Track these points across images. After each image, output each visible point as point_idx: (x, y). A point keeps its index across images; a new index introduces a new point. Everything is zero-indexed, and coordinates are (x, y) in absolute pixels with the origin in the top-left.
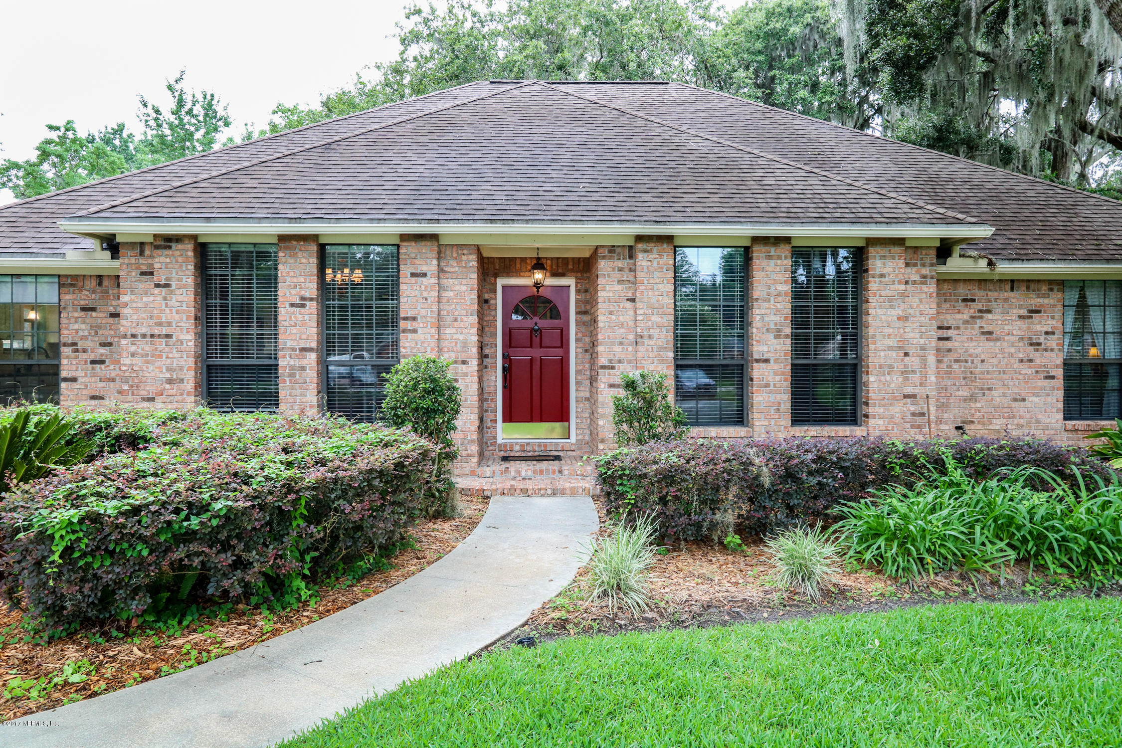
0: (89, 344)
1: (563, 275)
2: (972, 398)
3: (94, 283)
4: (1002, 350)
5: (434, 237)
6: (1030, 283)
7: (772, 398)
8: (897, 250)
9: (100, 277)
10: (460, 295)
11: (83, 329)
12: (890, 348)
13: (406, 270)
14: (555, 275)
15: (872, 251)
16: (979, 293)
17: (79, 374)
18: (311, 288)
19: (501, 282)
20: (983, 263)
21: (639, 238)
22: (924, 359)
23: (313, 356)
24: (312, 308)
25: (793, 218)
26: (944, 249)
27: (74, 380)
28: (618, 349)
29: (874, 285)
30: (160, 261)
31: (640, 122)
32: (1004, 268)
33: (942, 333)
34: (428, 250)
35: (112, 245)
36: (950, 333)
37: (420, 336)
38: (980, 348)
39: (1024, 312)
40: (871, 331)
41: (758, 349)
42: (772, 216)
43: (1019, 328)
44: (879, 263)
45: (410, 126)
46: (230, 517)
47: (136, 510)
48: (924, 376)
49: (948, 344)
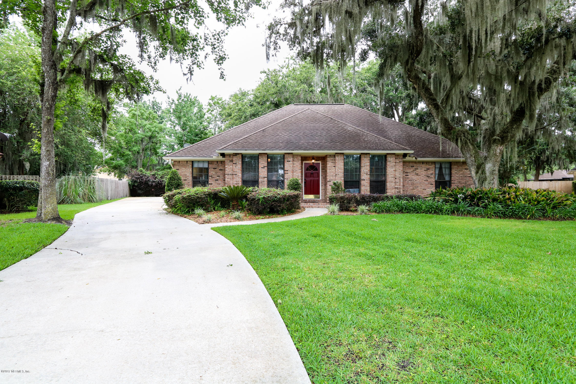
0: (215, 176)
1: (318, 161)
2: (413, 189)
3: (216, 163)
4: (420, 178)
5: (292, 153)
6: (427, 163)
7: (366, 188)
8: (393, 155)
9: (217, 162)
10: (297, 166)
11: (214, 173)
12: (392, 177)
13: (286, 160)
14: (316, 160)
15: (388, 156)
16: (415, 165)
17: (213, 183)
18: (266, 164)
19: (304, 162)
20: (414, 158)
21: (336, 153)
22: (400, 180)
23: (266, 179)
24: (266, 168)
25: (370, 149)
26: (405, 155)
27: (212, 184)
28: (331, 177)
29: (388, 163)
30: (235, 158)
31: (336, 122)
32: (419, 159)
33: (406, 174)
34: (290, 156)
35: (223, 155)
36: (408, 174)
37: (289, 174)
38: (415, 177)
39: (426, 169)
40: (388, 173)
41: (363, 177)
42: (365, 149)
43: (424, 173)
44: (389, 158)
47: (269, 197)
48: (400, 183)
49: (408, 177)
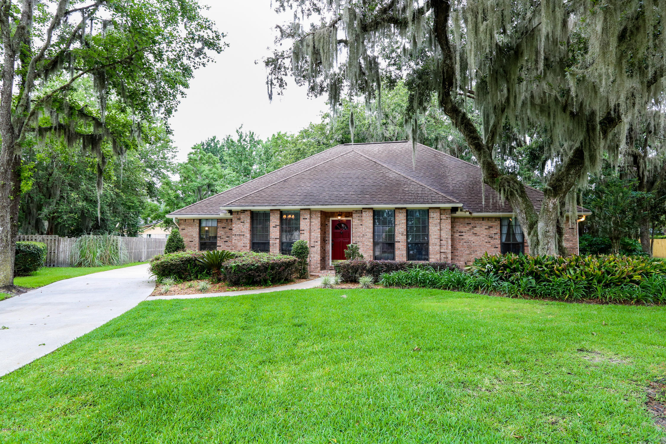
0: (224, 237)
1: (348, 217)
2: (470, 254)
3: (226, 221)
4: (480, 239)
5: (309, 209)
6: (489, 218)
7: (401, 252)
8: (438, 210)
9: (227, 219)
10: (316, 224)
11: (223, 233)
12: (436, 238)
13: (302, 217)
14: (346, 217)
15: (430, 211)
16: (472, 222)
17: (221, 245)
18: (278, 223)
19: (331, 219)
20: (468, 213)
21: (363, 208)
22: (447, 242)
23: (278, 240)
24: (278, 228)
25: (405, 202)
26: (454, 210)
27: (220, 246)
28: (358, 238)
29: (430, 220)
30: (242, 216)
32: (475, 214)
33: (460, 234)
34: (308, 212)
35: (231, 212)
36: (463, 234)
37: (305, 235)
38: (473, 238)
39: (487, 227)
40: (430, 233)
41: (397, 239)
42: (399, 202)
43: (485, 232)
44: (432, 214)
45: (309, 172)
46: (258, 267)
47: (244, 265)
48: (447, 246)
49: (462, 237)
